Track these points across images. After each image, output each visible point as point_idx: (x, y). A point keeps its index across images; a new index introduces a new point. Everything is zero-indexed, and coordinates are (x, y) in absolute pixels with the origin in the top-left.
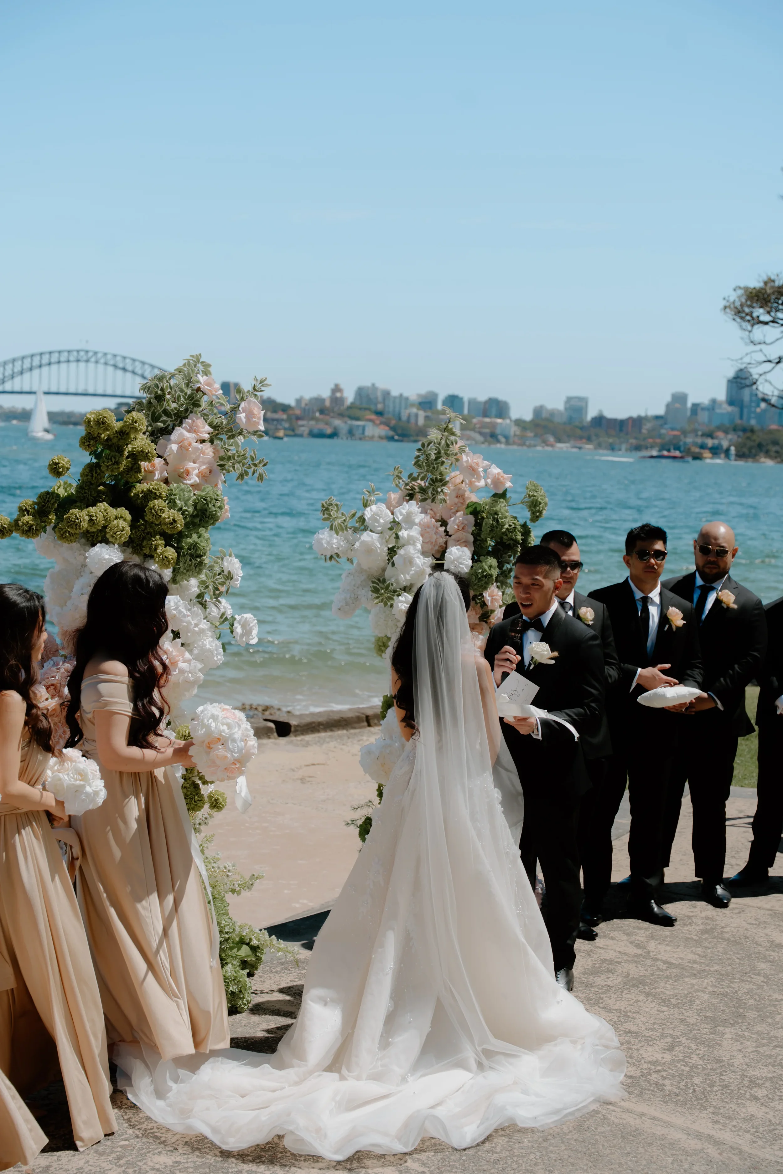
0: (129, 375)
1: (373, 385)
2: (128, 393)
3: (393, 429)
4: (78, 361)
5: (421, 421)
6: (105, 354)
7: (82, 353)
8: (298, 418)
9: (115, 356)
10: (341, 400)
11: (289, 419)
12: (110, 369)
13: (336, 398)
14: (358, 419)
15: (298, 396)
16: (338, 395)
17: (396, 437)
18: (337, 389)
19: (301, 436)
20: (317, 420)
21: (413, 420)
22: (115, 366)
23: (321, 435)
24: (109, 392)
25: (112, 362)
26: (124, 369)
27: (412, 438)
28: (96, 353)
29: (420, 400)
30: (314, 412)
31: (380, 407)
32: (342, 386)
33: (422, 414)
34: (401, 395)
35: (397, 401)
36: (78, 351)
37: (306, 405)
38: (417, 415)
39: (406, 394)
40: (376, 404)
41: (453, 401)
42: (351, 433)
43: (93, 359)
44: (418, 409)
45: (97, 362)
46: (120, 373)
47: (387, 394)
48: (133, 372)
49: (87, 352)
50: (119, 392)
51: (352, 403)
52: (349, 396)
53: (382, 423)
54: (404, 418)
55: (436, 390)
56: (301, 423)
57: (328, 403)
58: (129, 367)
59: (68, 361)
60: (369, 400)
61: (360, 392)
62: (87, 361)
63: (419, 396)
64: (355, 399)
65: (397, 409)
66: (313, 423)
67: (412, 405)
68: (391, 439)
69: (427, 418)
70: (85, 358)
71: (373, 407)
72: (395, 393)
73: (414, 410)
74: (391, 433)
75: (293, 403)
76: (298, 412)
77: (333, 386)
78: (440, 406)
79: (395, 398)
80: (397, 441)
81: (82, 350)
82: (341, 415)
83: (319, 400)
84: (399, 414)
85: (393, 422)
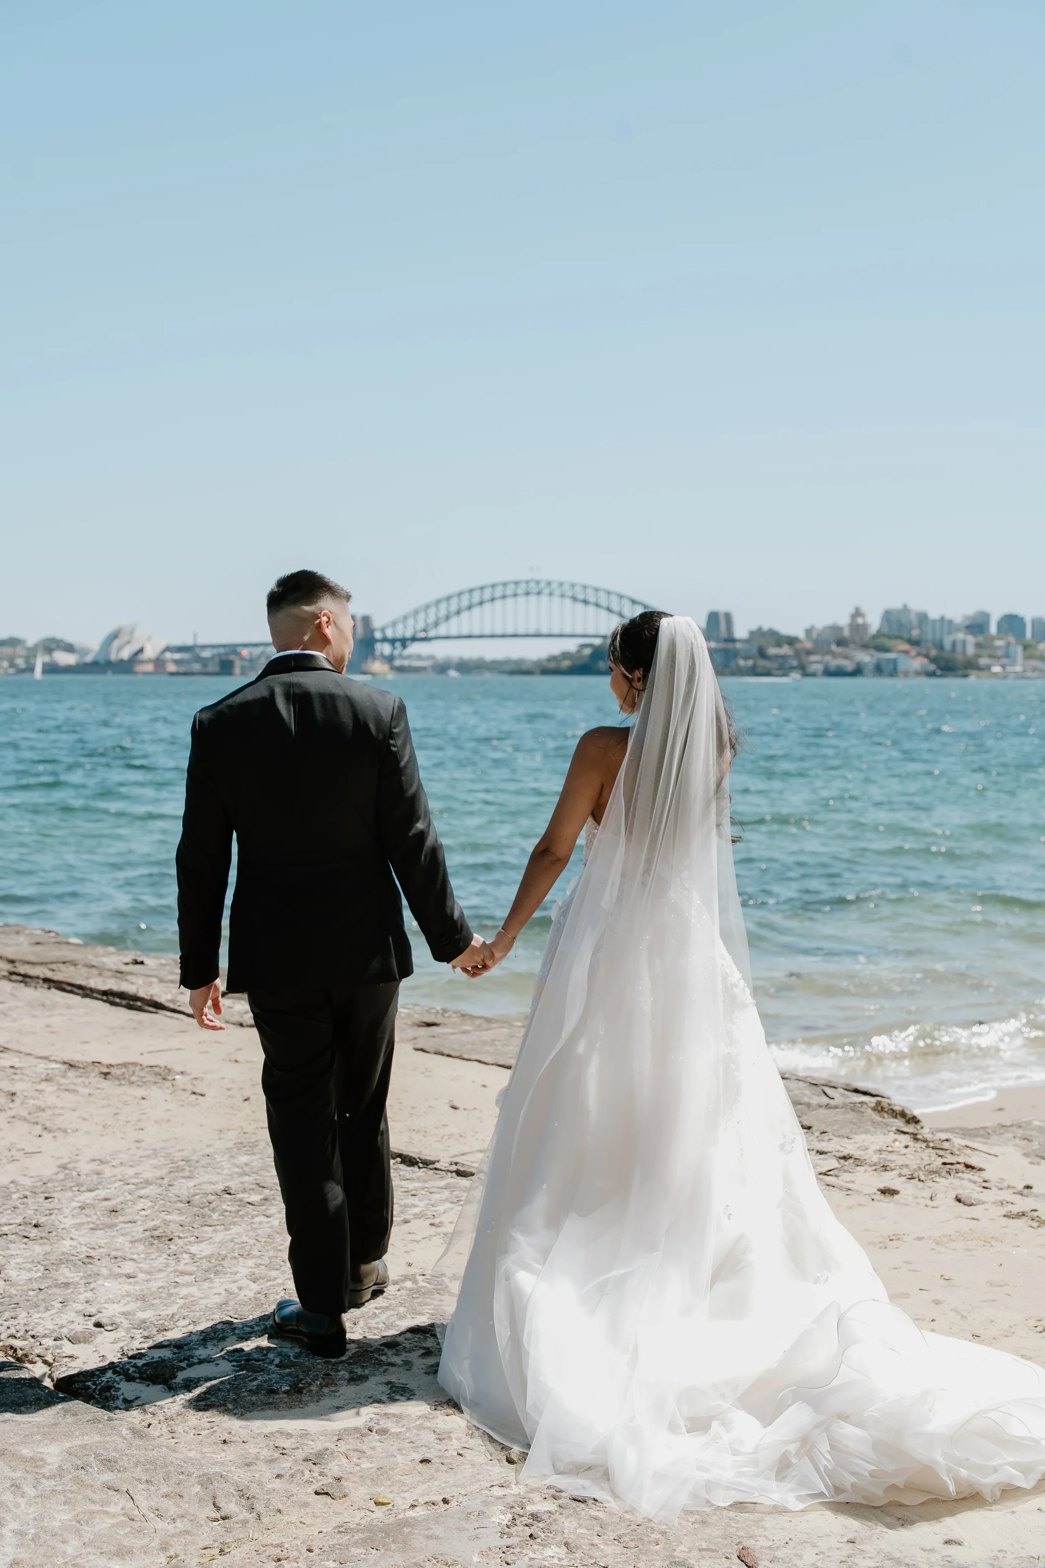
0: (591, 609)
1: (905, 606)
2: (591, 631)
3: (933, 660)
4: (528, 594)
5: (971, 650)
6: (561, 584)
7: (532, 585)
8: (809, 653)
9: (573, 586)
10: (865, 626)
11: (797, 654)
12: (568, 602)
13: (858, 626)
14: (887, 650)
15: (808, 625)
16: (860, 621)
17: (939, 672)
18: (858, 613)
19: (814, 675)
20: (834, 655)
21: (959, 648)
22: (574, 599)
23: (839, 673)
24: (568, 630)
25: (569, 593)
26: (586, 602)
27: (960, 673)
28: (549, 583)
29: (967, 623)
30: (829, 644)
31: (915, 633)
32: (864, 609)
33: (971, 640)
34: (942, 619)
35: (938, 625)
36: (527, 582)
37: (819, 635)
38: (964, 643)
39: (949, 616)
40: (909, 631)
41: (1012, 623)
42: (879, 670)
43: (546, 591)
44: (966, 634)
45: (551, 594)
46: (580, 606)
47: (923, 618)
48: (597, 605)
49: (538, 582)
50: (579, 630)
51: (879, 631)
52: (874, 622)
53: (919, 654)
54: (947, 646)
55: (987, 609)
56: (813, 658)
57: (846, 633)
58: (592, 599)
59: (515, 595)
60: (901, 625)
61: (888, 616)
62: (539, 593)
63: (967, 618)
64: (881, 626)
65: (938, 636)
66: (828, 658)
67: (958, 629)
68: (931, 674)
69: (978, 645)
70: (537, 590)
71: (905, 635)
72: (934, 614)
73: (960, 636)
74: (932, 667)
75: (801, 635)
76: (808, 645)
77: (852, 610)
78: (993, 629)
79: (934, 621)
80: (941, 676)
81: (532, 580)
82: (865, 647)
83: (836, 629)
84: (941, 641)
85: (933, 653)
